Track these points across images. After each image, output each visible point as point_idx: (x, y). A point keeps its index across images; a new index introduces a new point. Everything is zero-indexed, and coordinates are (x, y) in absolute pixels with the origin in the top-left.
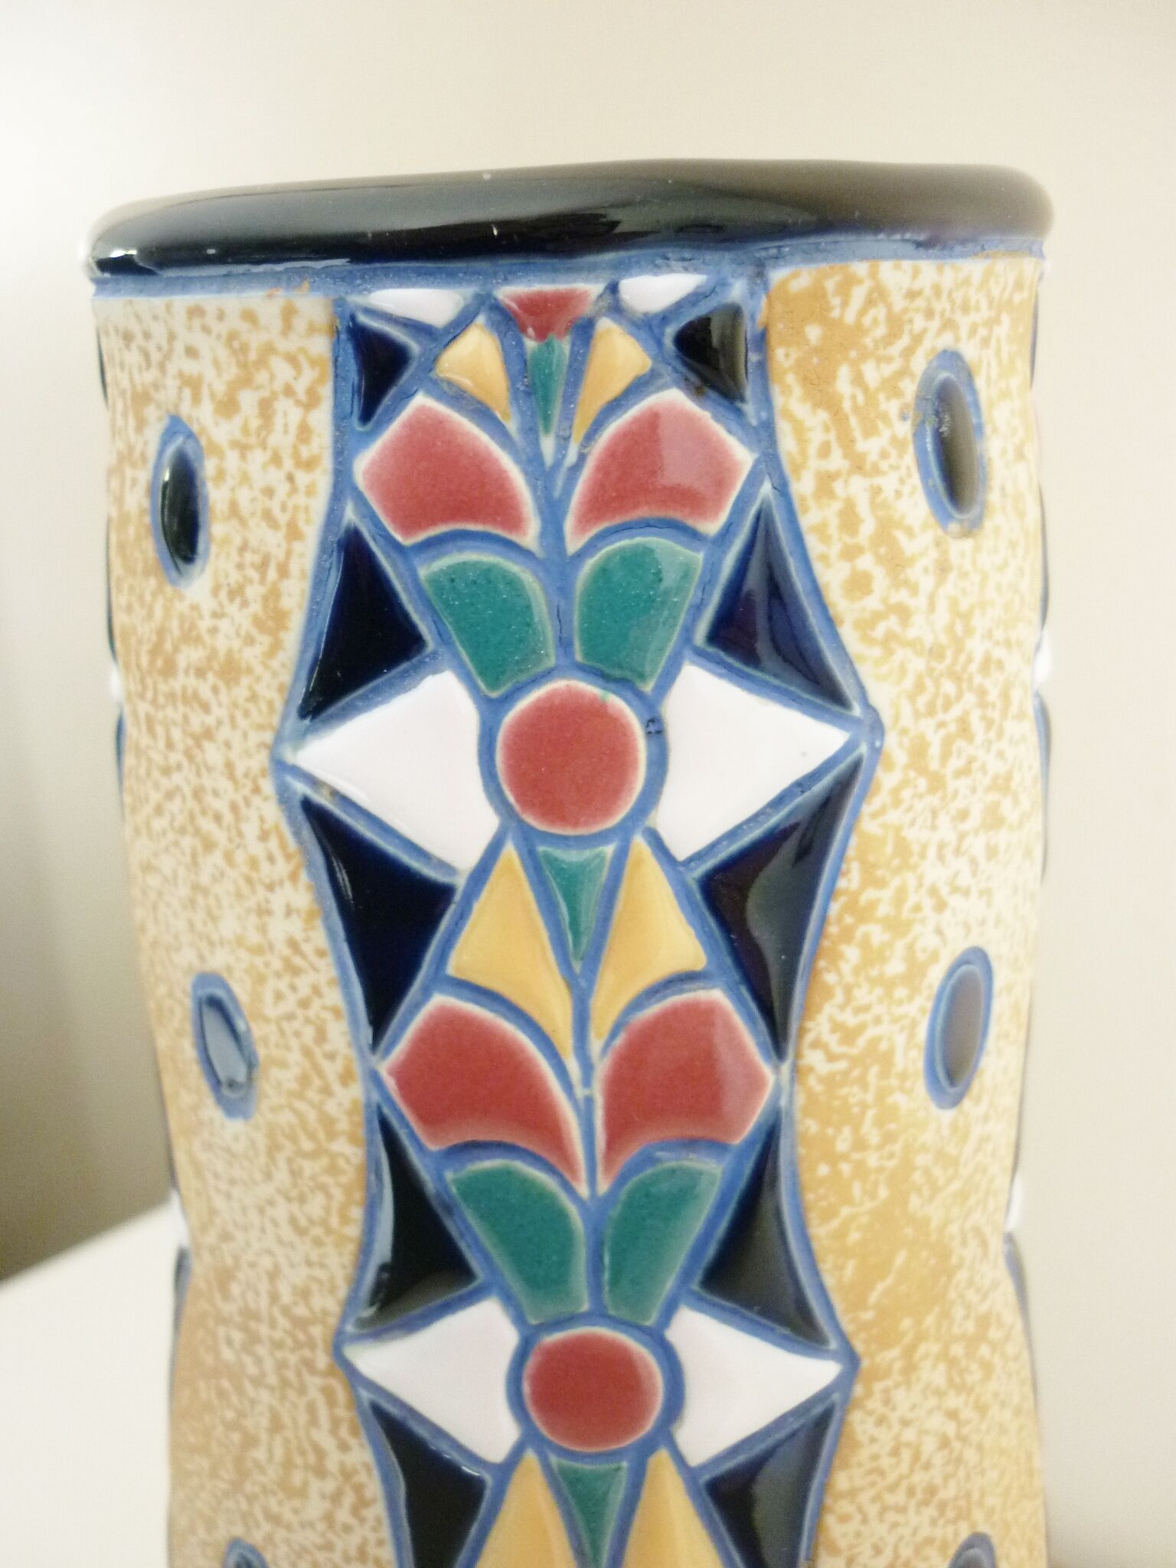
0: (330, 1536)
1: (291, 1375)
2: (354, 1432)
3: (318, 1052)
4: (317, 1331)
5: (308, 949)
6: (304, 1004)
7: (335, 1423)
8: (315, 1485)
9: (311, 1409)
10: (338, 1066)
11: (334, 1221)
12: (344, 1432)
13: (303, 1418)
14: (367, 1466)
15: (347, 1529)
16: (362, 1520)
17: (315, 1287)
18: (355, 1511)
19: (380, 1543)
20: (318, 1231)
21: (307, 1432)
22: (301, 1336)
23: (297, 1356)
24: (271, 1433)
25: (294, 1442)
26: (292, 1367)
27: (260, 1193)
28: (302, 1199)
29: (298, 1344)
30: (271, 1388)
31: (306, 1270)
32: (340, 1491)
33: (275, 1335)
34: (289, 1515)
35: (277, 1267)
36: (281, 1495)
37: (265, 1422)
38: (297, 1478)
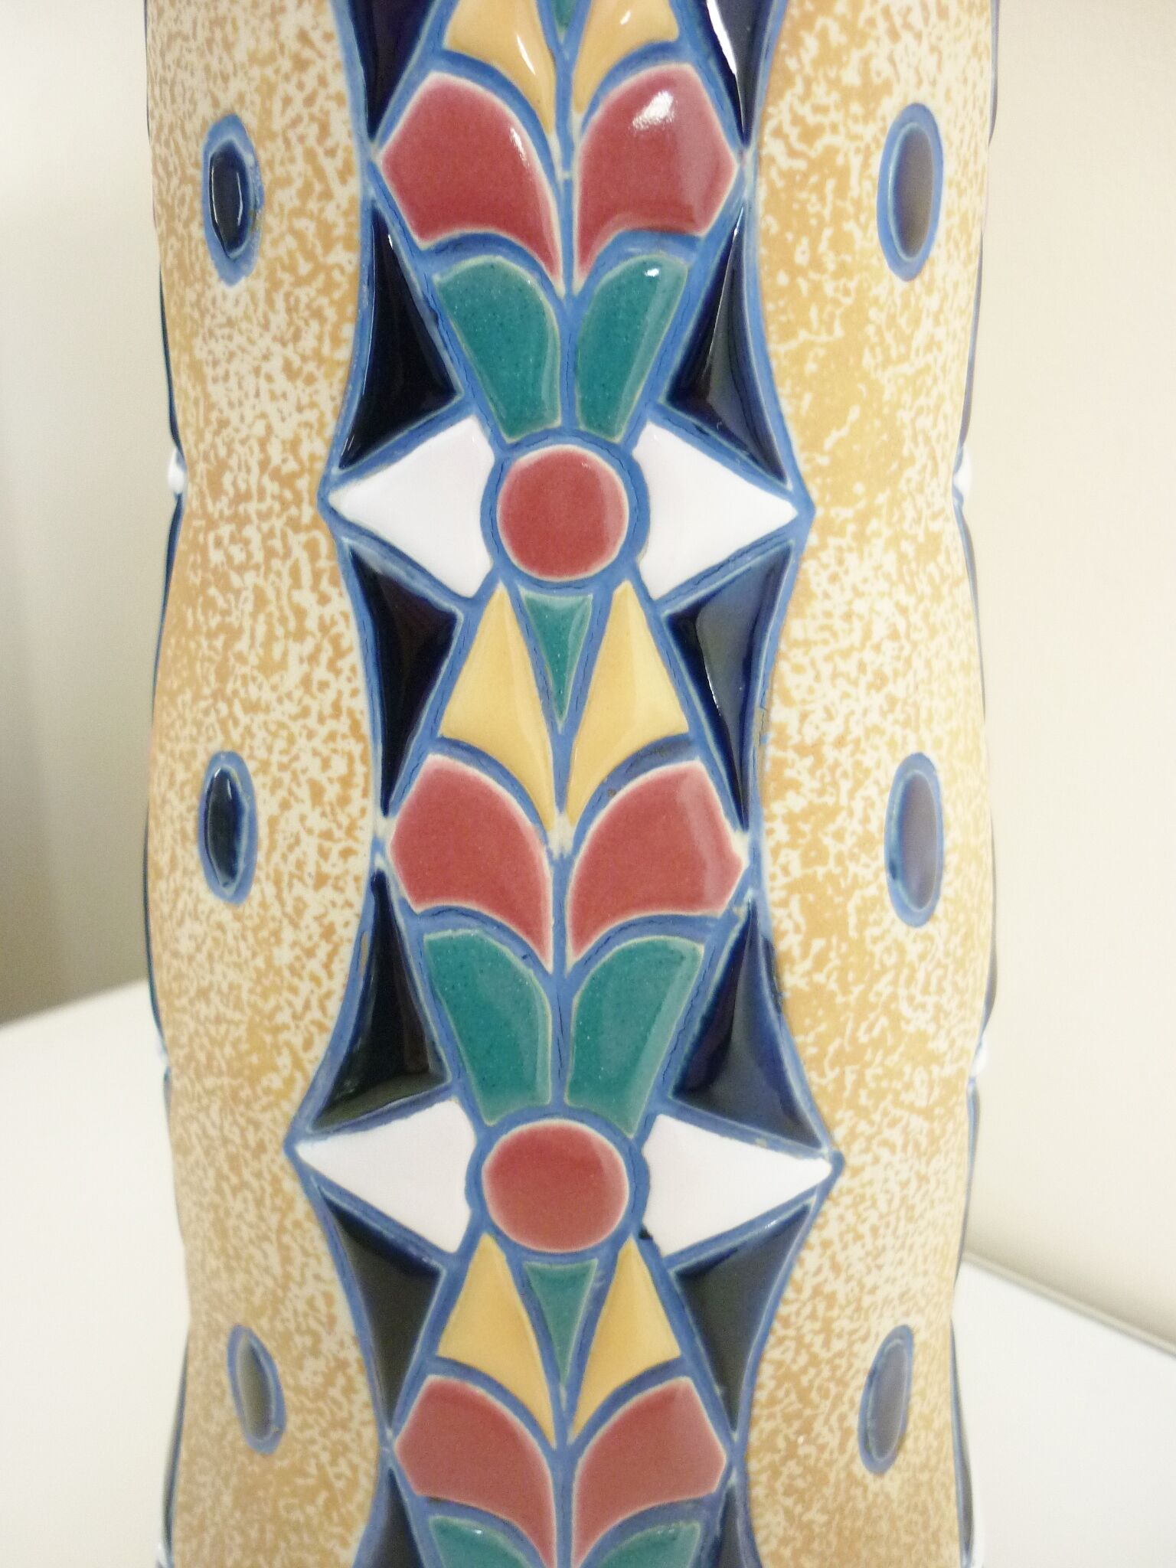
0: (307, 700)
1: (277, 543)
2: (334, 583)
3: (320, 151)
4: (303, 484)
5: (316, 36)
6: (310, 101)
7: (317, 576)
8: (296, 650)
9: (295, 573)
10: (338, 162)
11: (326, 349)
12: (325, 585)
13: (287, 581)
14: (346, 616)
15: (323, 685)
16: (337, 672)
17: (304, 433)
18: (332, 666)
19: (354, 693)
20: (311, 367)
21: (290, 597)
22: (288, 495)
23: (284, 519)
24: (254, 615)
25: (276, 614)
26: (278, 533)
27: (257, 351)
28: (297, 337)
29: (285, 505)
30: (257, 567)
31: (296, 417)
32: (318, 649)
33: (264, 507)
34: (268, 696)
35: (269, 429)
36: (261, 678)
37: (249, 607)
38: (277, 652)
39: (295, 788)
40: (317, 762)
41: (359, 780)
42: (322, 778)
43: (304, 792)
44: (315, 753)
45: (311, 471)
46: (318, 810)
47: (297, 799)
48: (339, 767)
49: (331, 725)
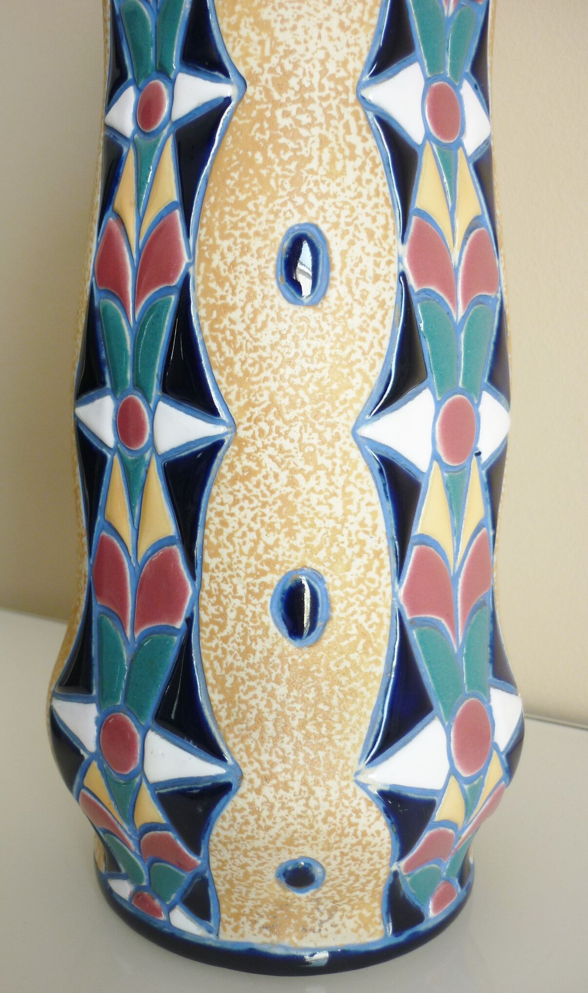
0: (360, 189)
1: (334, 112)
4: (350, 83)
7: (360, 128)
8: (350, 165)
9: (347, 126)
11: (366, 18)
12: (364, 132)
13: (341, 132)
15: (369, 181)
16: (376, 175)
17: (350, 58)
18: (372, 171)
20: (356, 26)
21: (344, 139)
22: (340, 88)
23: (338, 100)
24: (321, 149)
25: (337, 148)
26: (334, 107)
27: (320, 16)
28: (349, 10)
29: (338, 93)
30: (321, 125)
31: (346, 50)
32: (364, 163)
33: (324, 94)
34: (333, 188)
35: (327, 55)
36: (328, 180)
37: (316, 145)
38: (339, 166)
39: (358, 235)
40: (369, 219)
41: (391, 226)
42: (373, 227)
43: (363, 235)
44: (367, 215)
45: (354, 77)
46: (372, 243)
47: (359, 239)
48: (381, 220)
49: (375, 200)
